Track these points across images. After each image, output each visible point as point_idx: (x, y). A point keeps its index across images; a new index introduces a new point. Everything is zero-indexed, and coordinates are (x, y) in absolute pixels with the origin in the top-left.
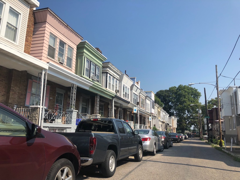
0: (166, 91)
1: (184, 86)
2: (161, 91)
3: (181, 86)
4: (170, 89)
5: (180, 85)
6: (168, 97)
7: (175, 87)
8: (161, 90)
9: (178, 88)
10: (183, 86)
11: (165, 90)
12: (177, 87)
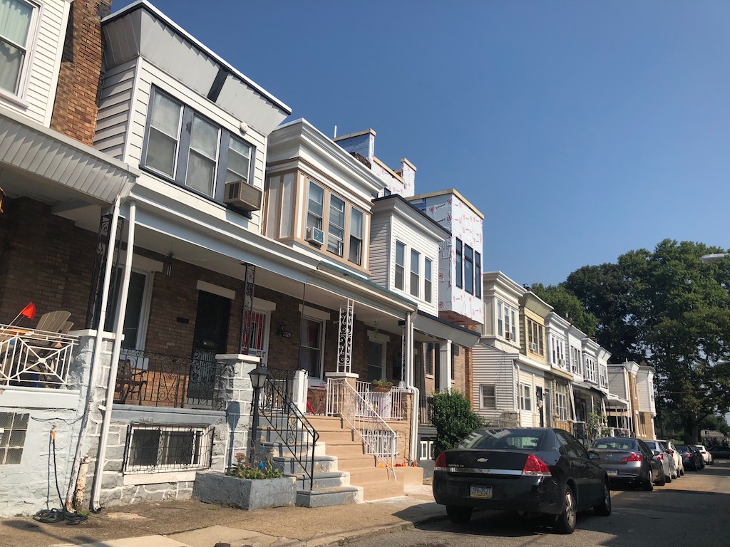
0: (607, 268)
1: (683, 244)
2: (585, 270)
3: (671, 246)
4: (621, 259)
5: (665, 243)
6: (614, 291)
7: (645, 253)
8: (585, 265)
9: (655, 256)
10: (678, 245)
11: (604, 266)
12: (652, 251)
